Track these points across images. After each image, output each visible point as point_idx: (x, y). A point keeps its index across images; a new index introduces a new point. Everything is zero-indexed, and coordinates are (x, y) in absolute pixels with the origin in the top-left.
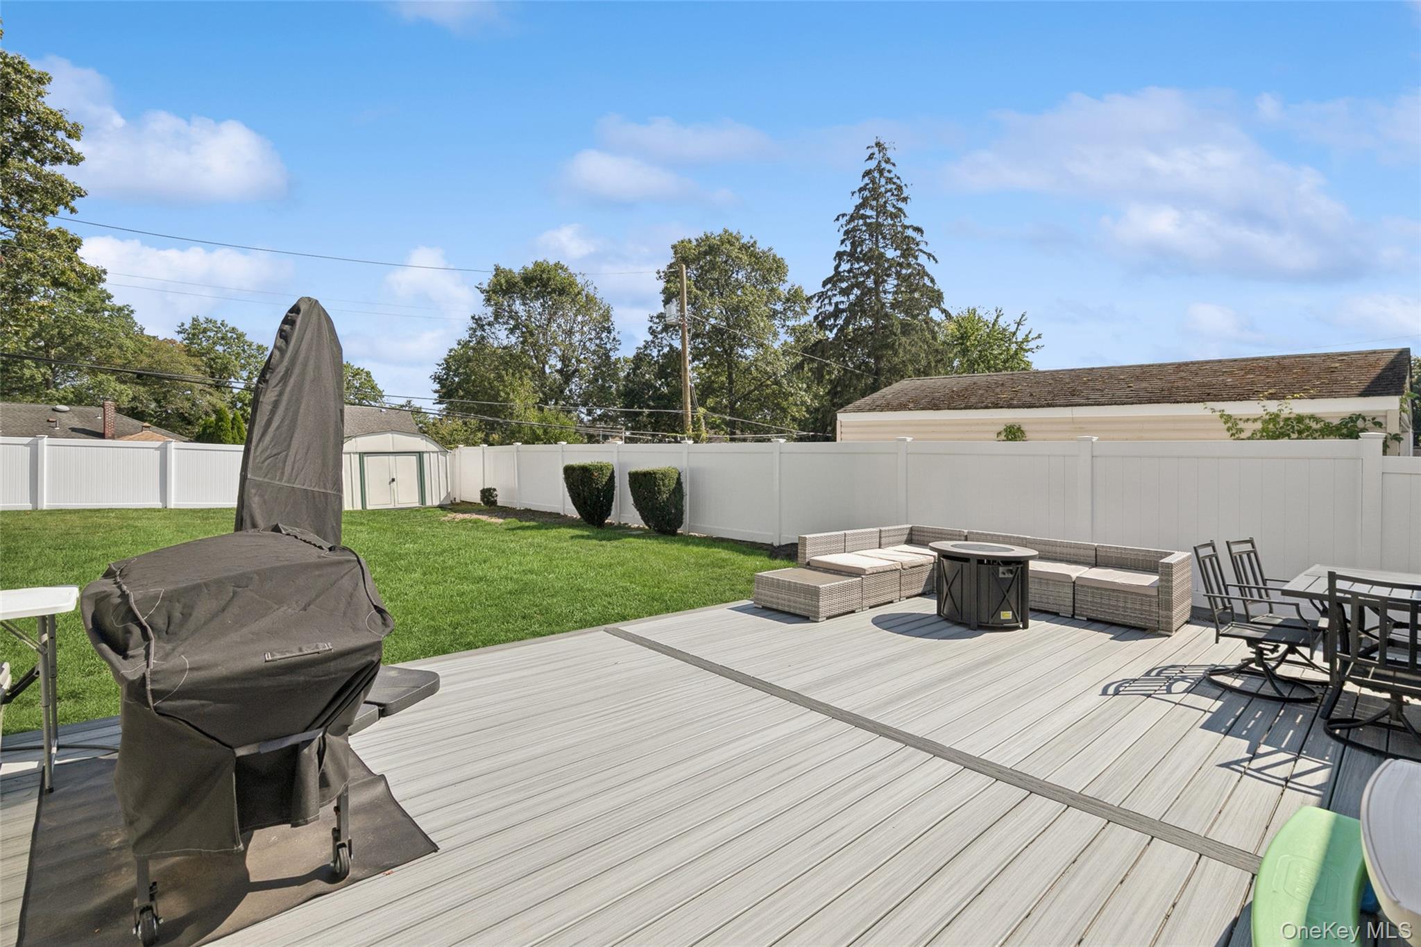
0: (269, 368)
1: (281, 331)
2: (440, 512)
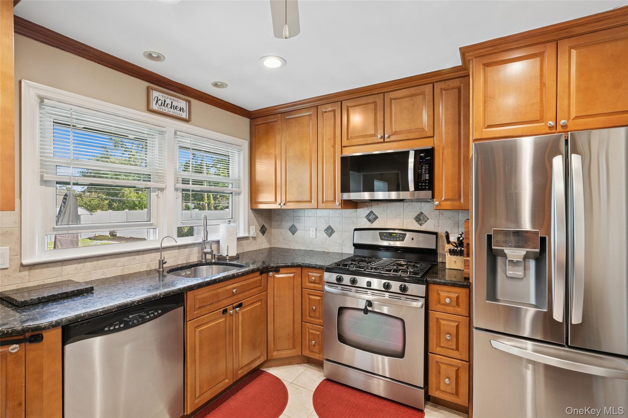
0: (61, 211)
1: (63, 201)
2: (89, 240)
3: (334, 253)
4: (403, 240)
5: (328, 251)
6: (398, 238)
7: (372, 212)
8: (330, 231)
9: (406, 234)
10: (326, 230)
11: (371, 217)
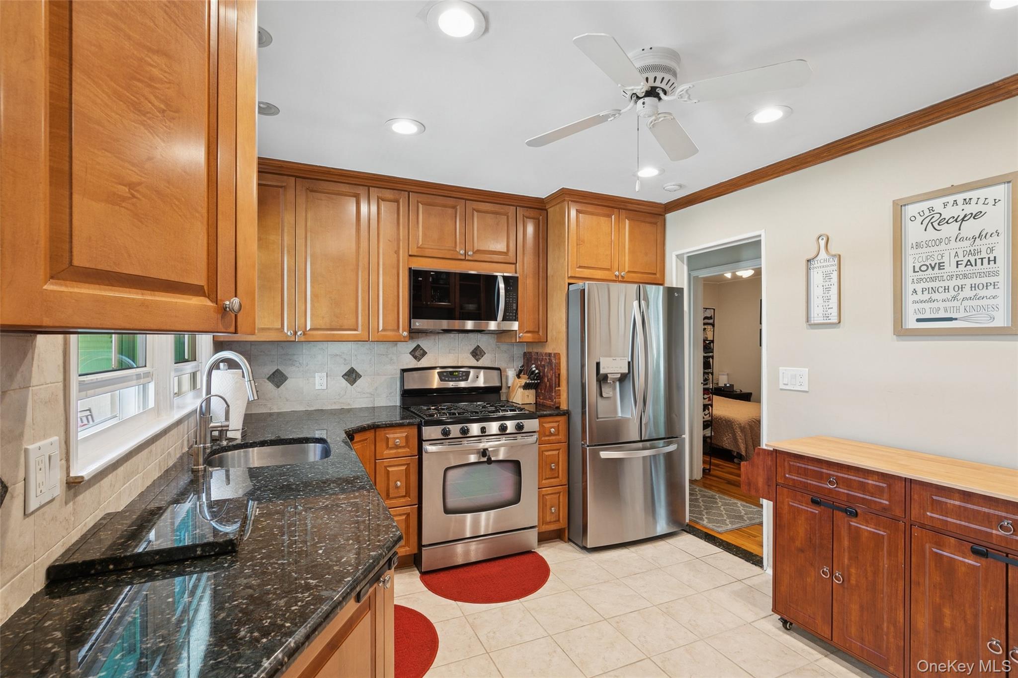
3: (361, 409)
4: (466, 379)
5: (350, 407)
6: (461, 377)
7: (418, 346)
8: (352, 376)
9: (469, 372)
10: (345, 375)
11: (417, 353)
